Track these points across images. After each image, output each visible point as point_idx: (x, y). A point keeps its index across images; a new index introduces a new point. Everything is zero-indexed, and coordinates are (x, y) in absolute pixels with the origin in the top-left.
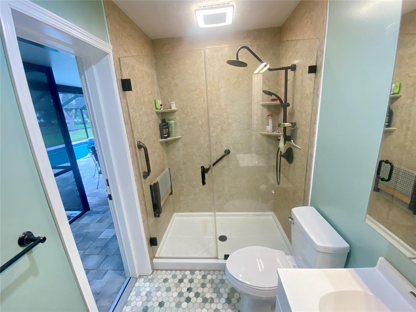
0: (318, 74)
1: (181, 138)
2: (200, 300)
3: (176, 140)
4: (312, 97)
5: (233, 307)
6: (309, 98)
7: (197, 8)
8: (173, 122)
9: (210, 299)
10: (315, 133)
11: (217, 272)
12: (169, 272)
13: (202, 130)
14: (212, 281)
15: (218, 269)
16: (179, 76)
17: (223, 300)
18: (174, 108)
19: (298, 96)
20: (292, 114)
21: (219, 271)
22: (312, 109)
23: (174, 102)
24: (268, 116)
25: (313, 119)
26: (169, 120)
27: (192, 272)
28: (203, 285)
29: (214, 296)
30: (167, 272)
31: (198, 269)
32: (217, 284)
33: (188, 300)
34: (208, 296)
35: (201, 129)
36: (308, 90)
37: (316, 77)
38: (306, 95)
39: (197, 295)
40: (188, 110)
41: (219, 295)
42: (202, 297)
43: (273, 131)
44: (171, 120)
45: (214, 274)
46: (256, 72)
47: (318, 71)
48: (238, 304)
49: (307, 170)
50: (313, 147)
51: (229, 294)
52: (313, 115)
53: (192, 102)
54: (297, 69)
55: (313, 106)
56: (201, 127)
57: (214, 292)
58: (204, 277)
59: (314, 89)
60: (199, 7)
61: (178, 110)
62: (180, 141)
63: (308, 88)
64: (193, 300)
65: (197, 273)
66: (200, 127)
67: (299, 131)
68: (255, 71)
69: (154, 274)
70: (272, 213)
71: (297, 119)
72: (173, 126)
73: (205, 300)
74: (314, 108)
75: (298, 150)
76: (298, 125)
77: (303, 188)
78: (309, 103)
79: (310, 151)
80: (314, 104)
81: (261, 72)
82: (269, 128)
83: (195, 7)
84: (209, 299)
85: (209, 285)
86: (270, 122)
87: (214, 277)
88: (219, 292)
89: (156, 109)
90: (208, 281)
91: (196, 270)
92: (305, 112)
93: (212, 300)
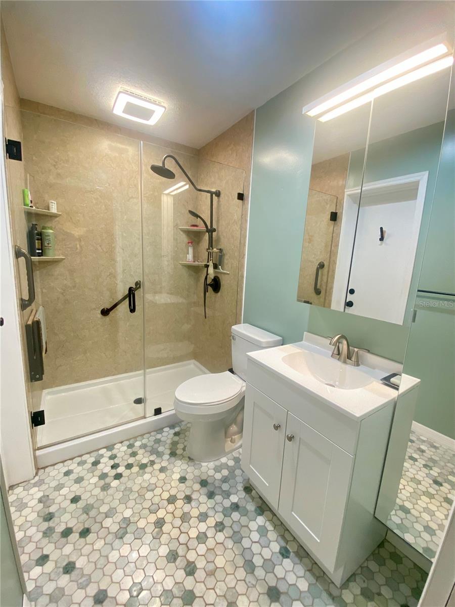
0: (245, 202)
1: (64, 259)
2: (135, 469)
3: (55, 262)
4: (240, 222)
5: (181, 457)
6: (236, 223)
7: (122, 90)
8: (51, 231)
9: (150, 463)
10: (244, 255)
11: (147, 435)
12: (70, 462)
13: (102, 251)
14: (144, 446)
15: (147, 432)
16: (67, 165)
17: (166, 457)
18: (54, 209)
19: (223, 223)
20: (218, 240)
21: (149, 433)
22: (241, 233)
23: (55, 202)
24: (189, 243)
25: (242, 242)
26: (44, 228)
27: (110, 448)
28: (134, 454)
29: (152, 458)
30: (65, 463)
31: (118, 441)
32: (152, 447)
33: (118, 476)
34: (145, 461)
35: (99, 248)
36: (236, 216)
37: (243, 204)
38: (233, 221)
39: (129, 466)
40: (78, 219)
41: (160, 455)
42: (137, 466)
43: (194, 262)
44: (49, 228)
45: (144, 438)
46: (167, 192)
47: (246, 198)
48: (185, 452)
49: (238, 292)
50: (244, 268)
51: (171, 449)
52: (242, 239)
53: (86, 208)
54: (222, 195)
55: (241, 230)
56: (100, 246)
57: (151, 454)
58: (130, 446)
59: (242, 215)
60: (124, 90)
61: (60, 215)
62: (61, 264)
63: (235, 214)
64: (126, 473)
65: (118, 446)
66: (98, 246)
67: (226, 257)
68: (165, 190)
69: (39, 474)
70: (193, 361)
71: (225, 244)
72: (51, 238)
73: (143, 467)
74: (242, 232)
75: (227, 276)
76: (224, 252)
77: (234, 311)
78: (237, 228)
79: (240, 273)
80: (243, 228)
81: (172, 194)
82: (190, 257)
83: (119, 88)
84: (148, 462)
85: (141, 452)
86: (191, 250)
87: (145, 441)
88: (158, 452)
89: (25, 205)
90: (138, 448)
91: (115, 444)
92: (233, 237)
93: (152, 463)
